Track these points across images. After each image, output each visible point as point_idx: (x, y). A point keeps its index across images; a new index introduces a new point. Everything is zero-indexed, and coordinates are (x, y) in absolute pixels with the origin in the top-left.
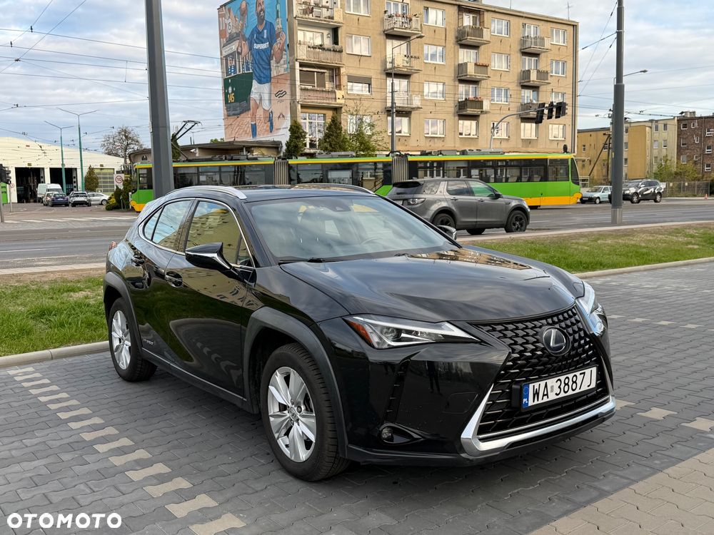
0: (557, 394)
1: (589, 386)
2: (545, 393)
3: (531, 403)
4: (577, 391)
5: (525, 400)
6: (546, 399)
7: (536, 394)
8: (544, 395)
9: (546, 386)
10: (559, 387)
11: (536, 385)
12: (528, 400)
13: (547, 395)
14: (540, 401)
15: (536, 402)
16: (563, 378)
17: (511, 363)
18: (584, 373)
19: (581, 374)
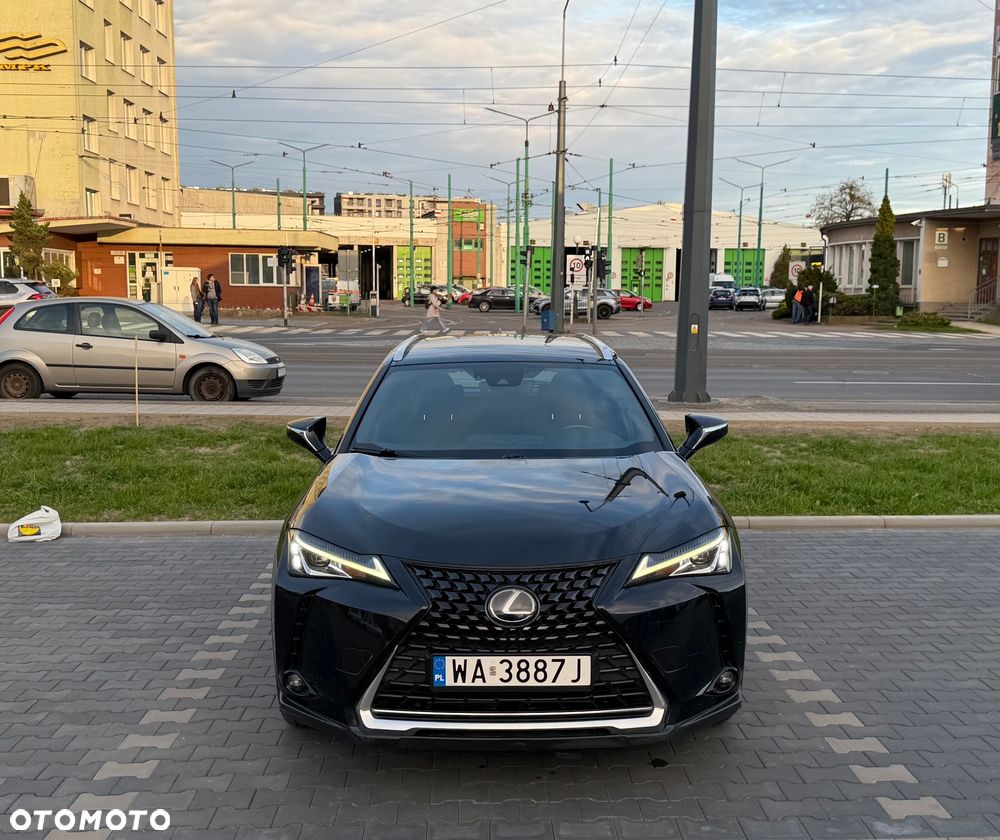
0: (502, 680)
1: (573, 681)
2: (479, 673)
3: (450, 682)
4: (548, 683)
5: (437, 677)
6: (479, 683)
7: (460, 672)
8: (475, 677)
9: (479, 664)
10: (508, 671)
11: (460, 660)
12: (444, 678)
13: (482, 677)
14: (469, 683)
15: (460, 683)
16: (515, 660)
17: (427, 624)
18: (563, 661)
19: (553, 660)
